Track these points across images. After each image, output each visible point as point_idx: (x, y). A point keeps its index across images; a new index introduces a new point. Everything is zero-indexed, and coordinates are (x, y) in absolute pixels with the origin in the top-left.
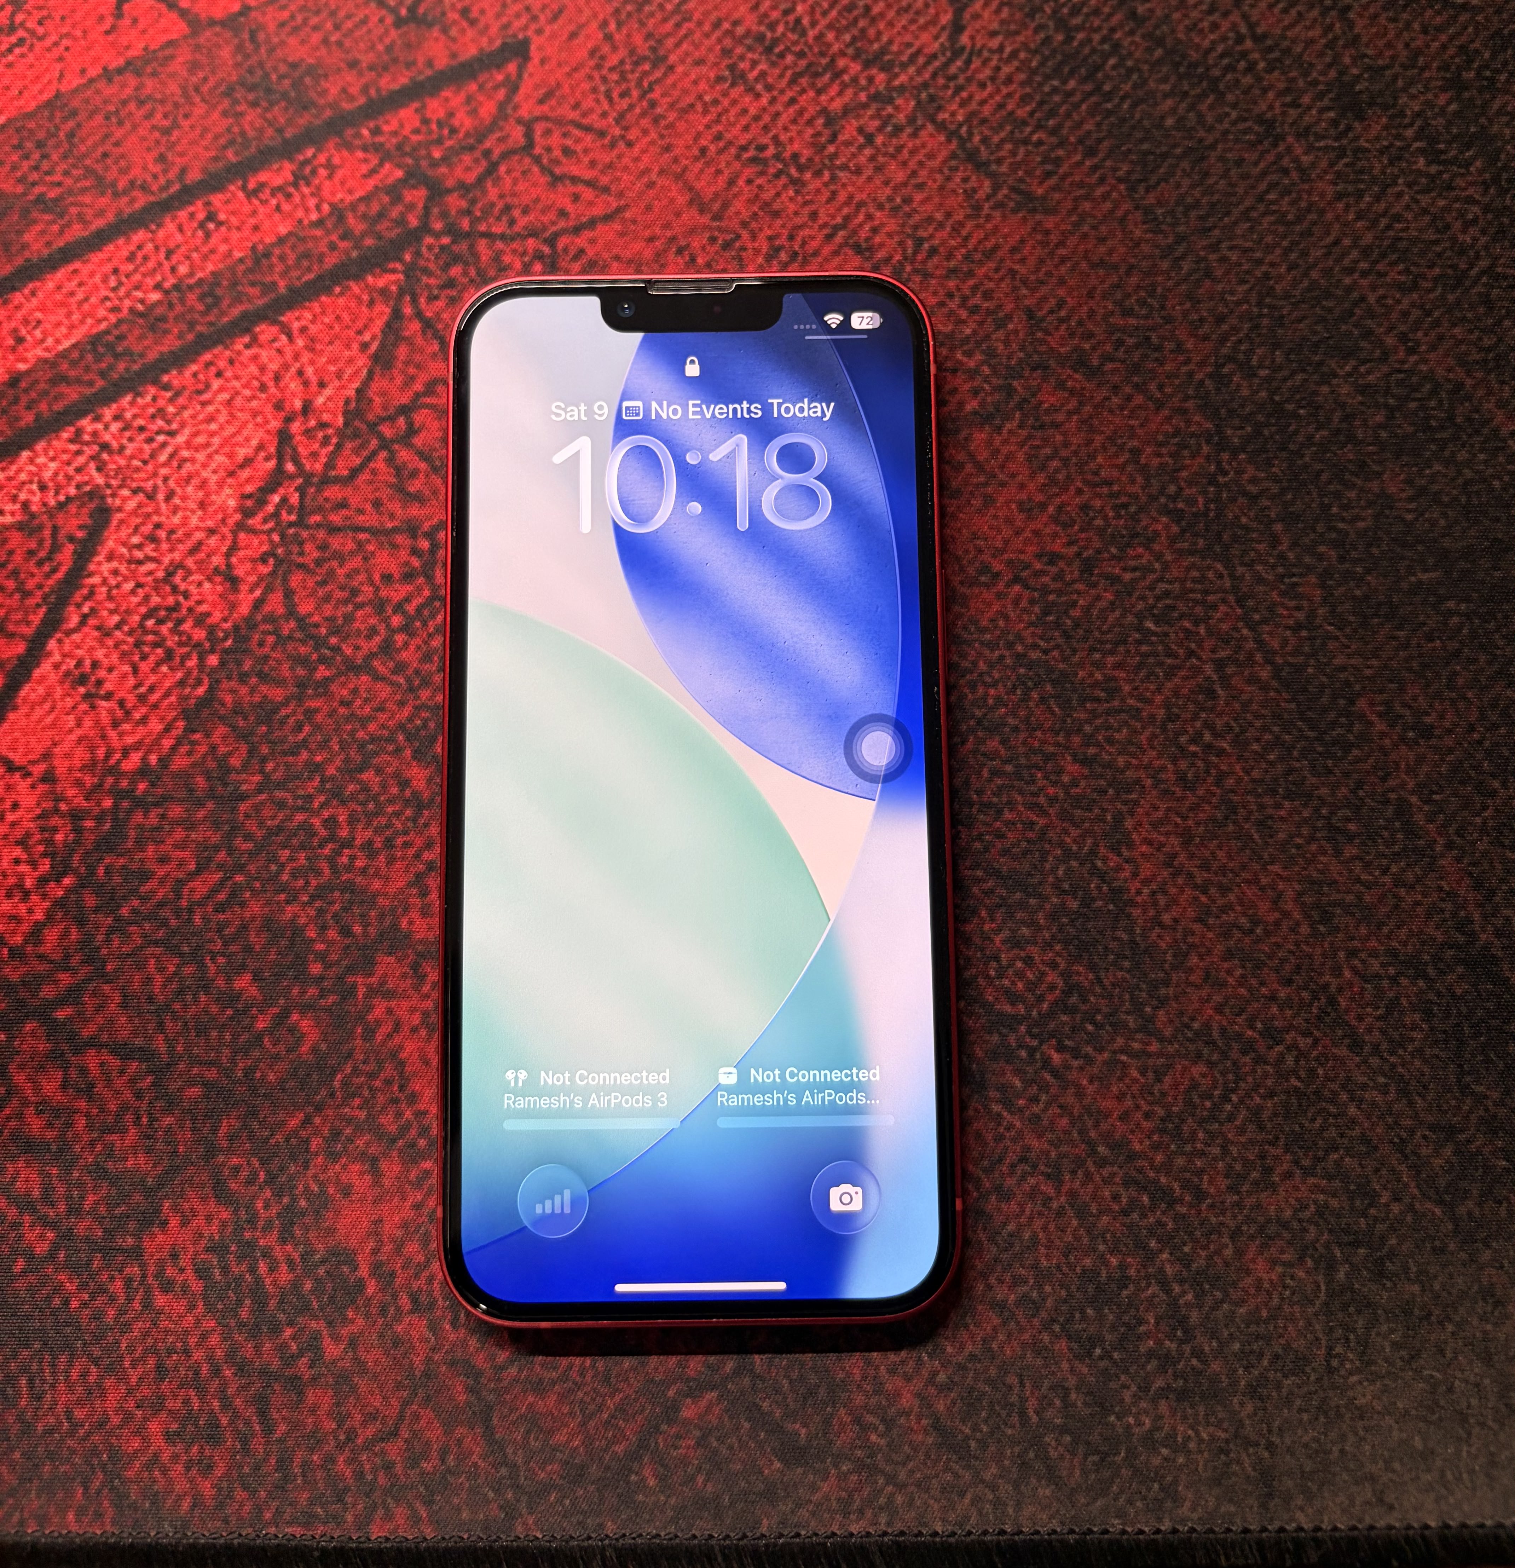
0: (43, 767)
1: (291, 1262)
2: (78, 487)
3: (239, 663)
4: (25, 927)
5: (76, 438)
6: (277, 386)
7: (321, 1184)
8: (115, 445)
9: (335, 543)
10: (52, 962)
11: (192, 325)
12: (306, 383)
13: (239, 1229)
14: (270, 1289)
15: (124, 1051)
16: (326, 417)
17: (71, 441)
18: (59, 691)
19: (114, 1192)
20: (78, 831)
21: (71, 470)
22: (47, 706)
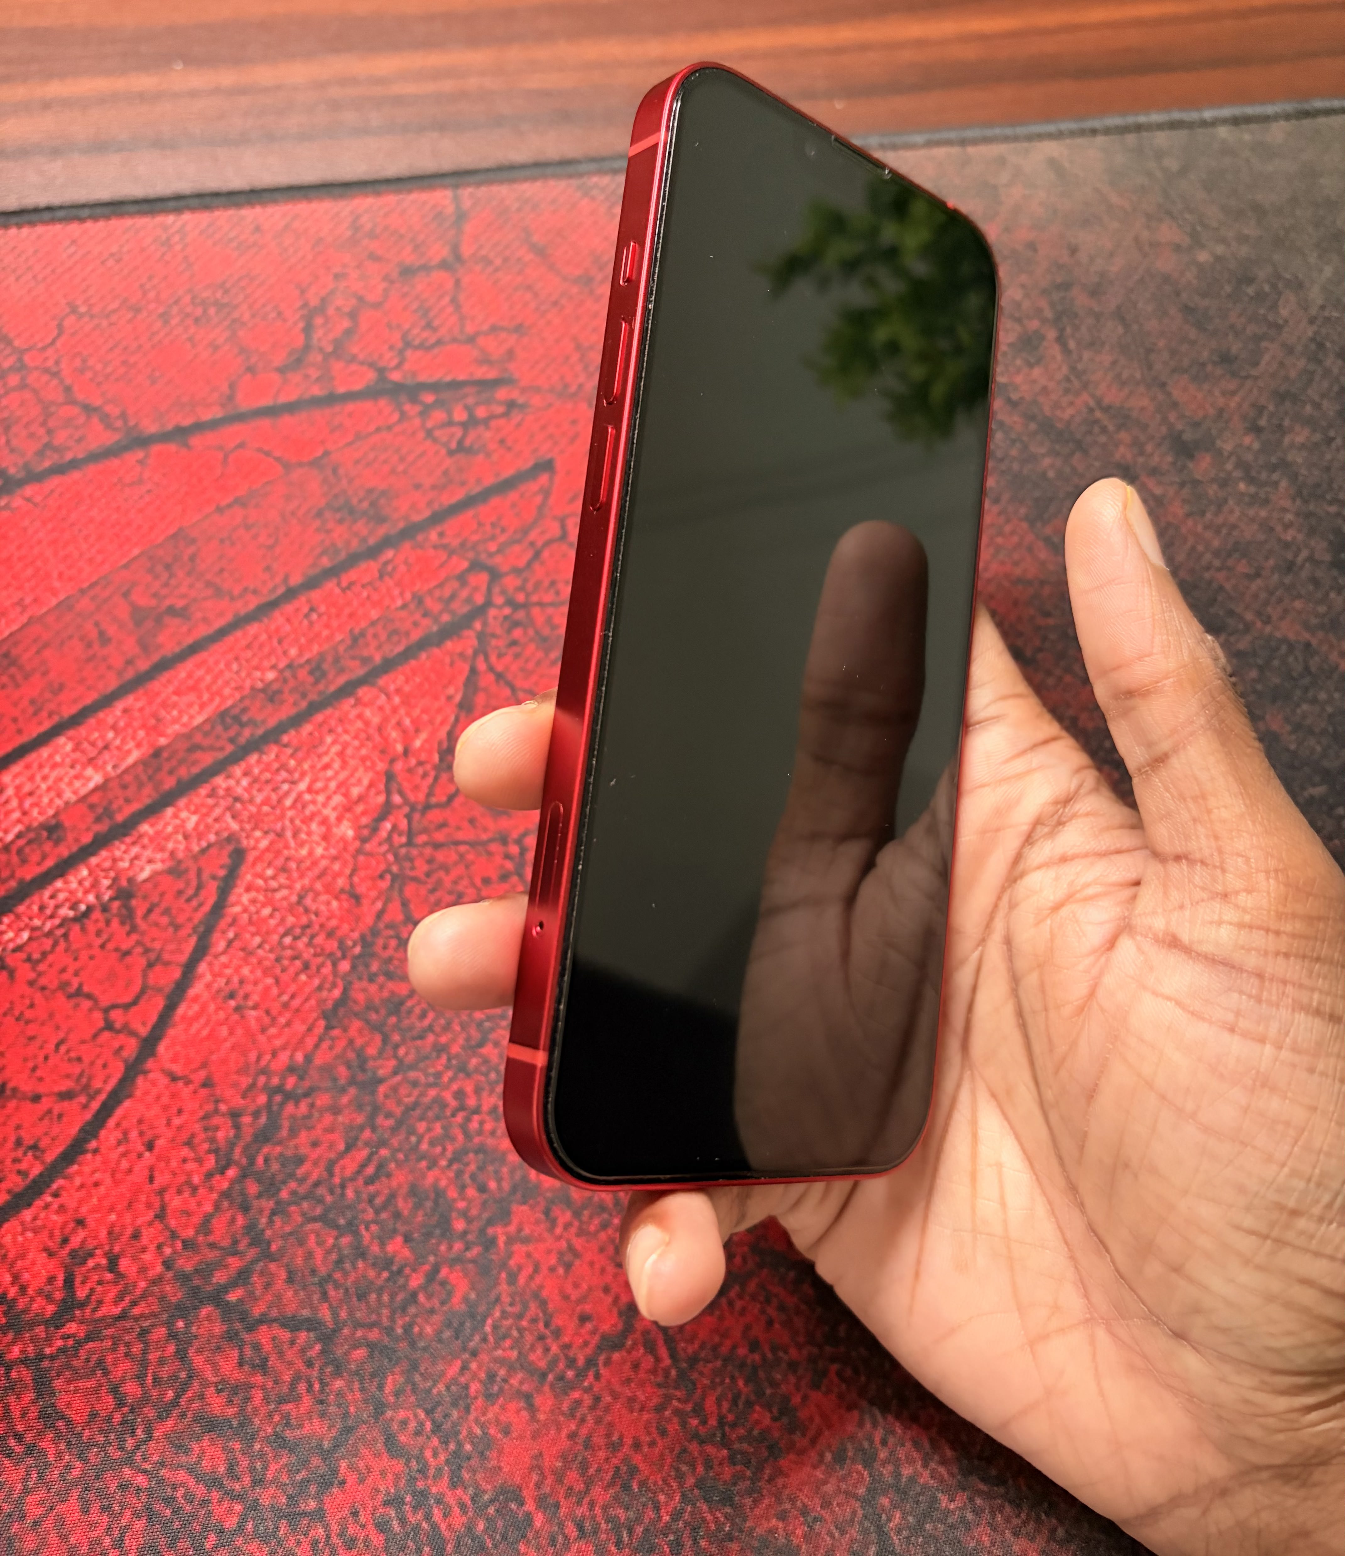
0: (203, 1074)
1: (463, 1506)
2: (217, 833)
3: (367, 966)
4: (196, 1220)
5: (212, 794)
6: (381, 735)
7: (483, 1426)
8: (246, 796)
9: (440, 856)
10: (222, 1248)
11: (304, 695)
12: (404, 732)
13: (413, 1480)
14: (446, 1533)
15: (293, 1324)
16: (423, 756)
17: (209, 796)
18: (212, 1007)
19: (294, 1459)
20: (237, 1127)
21: (210, 820)
22: (202, 1021)
